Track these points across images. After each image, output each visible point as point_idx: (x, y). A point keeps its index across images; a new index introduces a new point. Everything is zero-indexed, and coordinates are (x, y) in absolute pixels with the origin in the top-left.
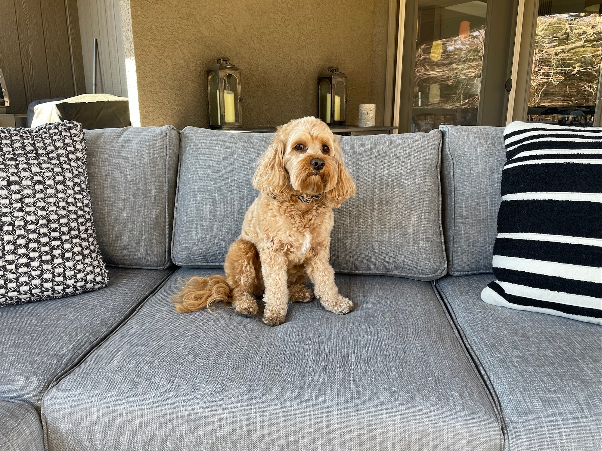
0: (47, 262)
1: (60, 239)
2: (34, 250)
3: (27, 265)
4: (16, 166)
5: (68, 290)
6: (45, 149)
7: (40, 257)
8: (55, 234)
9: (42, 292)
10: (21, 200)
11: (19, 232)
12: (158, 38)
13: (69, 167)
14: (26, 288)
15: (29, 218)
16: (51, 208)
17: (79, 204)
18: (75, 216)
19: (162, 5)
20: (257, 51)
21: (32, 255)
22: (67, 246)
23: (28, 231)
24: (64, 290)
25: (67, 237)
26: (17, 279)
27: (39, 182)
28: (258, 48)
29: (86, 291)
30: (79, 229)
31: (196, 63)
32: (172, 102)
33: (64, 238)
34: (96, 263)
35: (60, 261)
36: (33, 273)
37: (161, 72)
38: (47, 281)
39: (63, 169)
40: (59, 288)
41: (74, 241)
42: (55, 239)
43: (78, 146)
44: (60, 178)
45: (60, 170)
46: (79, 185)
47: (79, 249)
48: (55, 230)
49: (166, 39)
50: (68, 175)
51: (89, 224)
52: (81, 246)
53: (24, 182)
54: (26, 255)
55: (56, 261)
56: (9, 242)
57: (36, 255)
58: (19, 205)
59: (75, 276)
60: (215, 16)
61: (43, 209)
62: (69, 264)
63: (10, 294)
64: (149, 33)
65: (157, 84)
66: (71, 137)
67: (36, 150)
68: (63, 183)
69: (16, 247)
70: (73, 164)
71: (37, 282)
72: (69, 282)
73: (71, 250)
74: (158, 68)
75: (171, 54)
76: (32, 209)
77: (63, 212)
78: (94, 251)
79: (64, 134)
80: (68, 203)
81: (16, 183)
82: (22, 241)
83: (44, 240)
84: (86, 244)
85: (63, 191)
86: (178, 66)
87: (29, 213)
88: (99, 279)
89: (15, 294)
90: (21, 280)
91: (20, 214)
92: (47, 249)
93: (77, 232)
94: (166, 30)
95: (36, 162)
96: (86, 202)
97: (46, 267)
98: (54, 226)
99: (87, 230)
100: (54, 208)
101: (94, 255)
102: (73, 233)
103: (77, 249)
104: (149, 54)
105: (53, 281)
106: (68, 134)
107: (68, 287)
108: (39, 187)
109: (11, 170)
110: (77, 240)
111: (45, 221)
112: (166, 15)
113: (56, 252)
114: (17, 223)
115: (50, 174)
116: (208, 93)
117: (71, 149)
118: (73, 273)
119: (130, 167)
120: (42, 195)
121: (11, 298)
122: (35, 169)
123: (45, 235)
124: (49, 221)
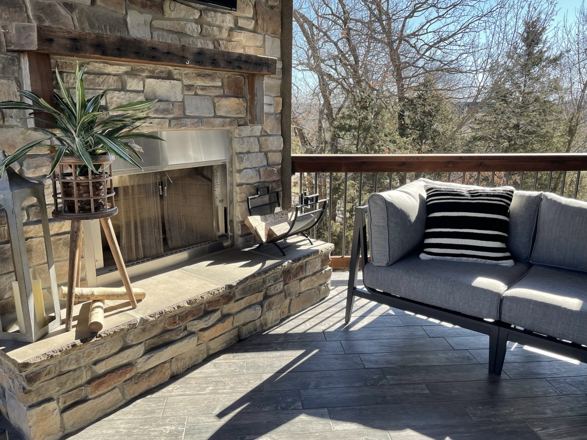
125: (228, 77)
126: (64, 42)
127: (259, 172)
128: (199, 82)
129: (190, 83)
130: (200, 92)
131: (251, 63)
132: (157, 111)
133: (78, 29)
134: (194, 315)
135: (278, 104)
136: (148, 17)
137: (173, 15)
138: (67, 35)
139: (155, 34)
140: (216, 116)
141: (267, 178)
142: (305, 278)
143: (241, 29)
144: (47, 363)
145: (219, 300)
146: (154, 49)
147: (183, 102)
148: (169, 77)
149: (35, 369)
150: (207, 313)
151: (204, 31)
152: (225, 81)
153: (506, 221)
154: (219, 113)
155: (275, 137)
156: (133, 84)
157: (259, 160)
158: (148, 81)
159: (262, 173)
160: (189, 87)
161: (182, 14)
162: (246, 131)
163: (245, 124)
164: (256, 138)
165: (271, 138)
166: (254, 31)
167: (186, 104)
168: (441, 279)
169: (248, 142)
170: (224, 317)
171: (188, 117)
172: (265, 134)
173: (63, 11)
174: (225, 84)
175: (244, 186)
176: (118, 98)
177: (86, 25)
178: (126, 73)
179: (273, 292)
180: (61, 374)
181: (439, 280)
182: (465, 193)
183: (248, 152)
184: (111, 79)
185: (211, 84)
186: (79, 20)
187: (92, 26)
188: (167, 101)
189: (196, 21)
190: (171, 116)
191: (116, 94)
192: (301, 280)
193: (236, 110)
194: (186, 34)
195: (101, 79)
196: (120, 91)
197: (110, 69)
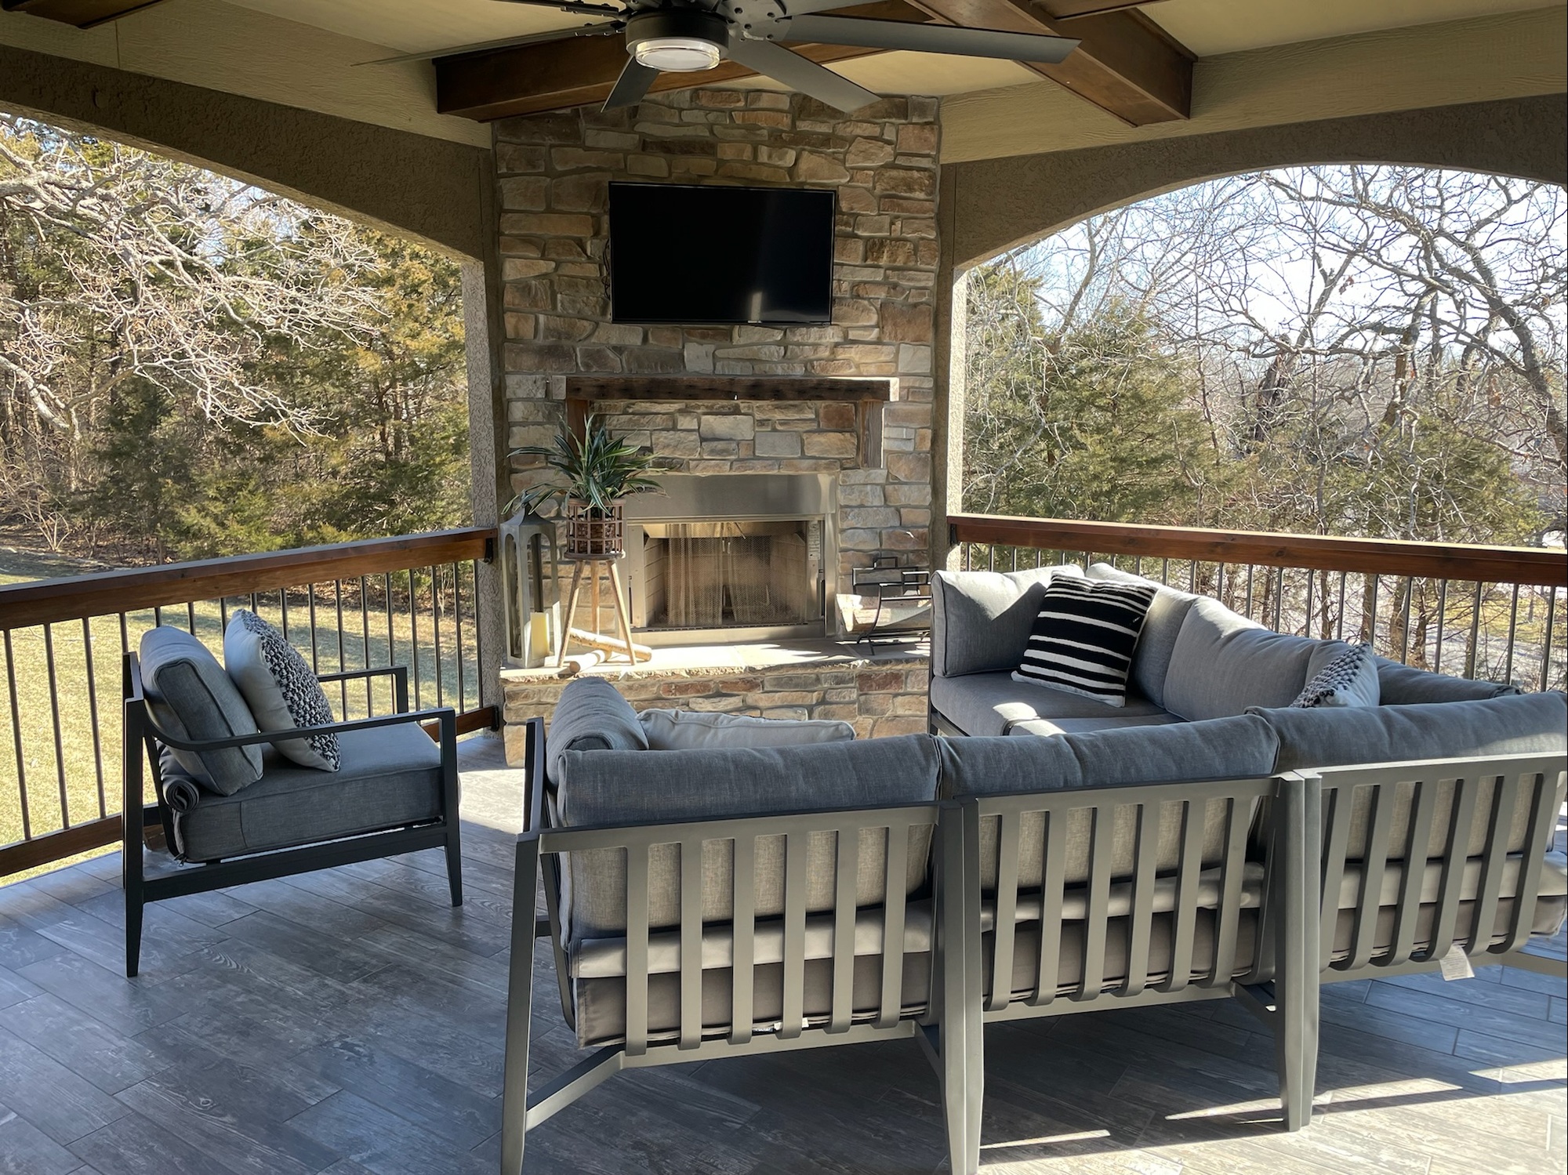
125: (826, 407)
126: (591, 389)
127: (880, 534)
128: (778, 416)
129: (765, 417)
130: (779, 428)
131: (839, 390)
132: (712, 452)
133: (626, 371)
134: (698, 691)
135: (923, 438)
136: (710, 348)
137: (742, 341)
138: (594, 383)
139: (719, 365)
140: (803, 456)
141: (893, 544)
142: (903, 695)
143: (854, 342)
144: (525, 687)
145: (737, 683)
146: (691, 387)
147: (753, 440)
148: (736, 411)
149: (515, 689)
150: (719, 695)
151: (789, 353)
152: (822, 411)
153: (1130, 636)
154: (808, 453)
155: (914, 487)
156: (685, 422)
157: (883, 518)
158: (704, 418)
159: (884, 537)
160: (762, 423)
161: (756, 338)
162: (859, 476)
163: (856, 467)
164: (878, 488)
165: (906, 488)
166: (879, 342)
167: (757, 442)
169: (861, 492)
170: (747, 708)
171: (760, 458)
172: (892, 480)
173: (611, 355)
174: (821, 415)
175: (851, 553)
176: (666, 438)
177: (634, 366)
178: (680, 411)
179: (834, 699)
180: (540, 703)
183: (862, 506)
184: (659, 419)
185: (797, 417)
186: (628, 362)
187: (640, 366)
188: (731, 439)
189: (778, 344)
190: (733, 457)
191: (664, 433)
192: (896, 695)
193: (838, 449)
194: (760, 361)
195: (647, 418)
196: (668, 430)
197: (657, 408)
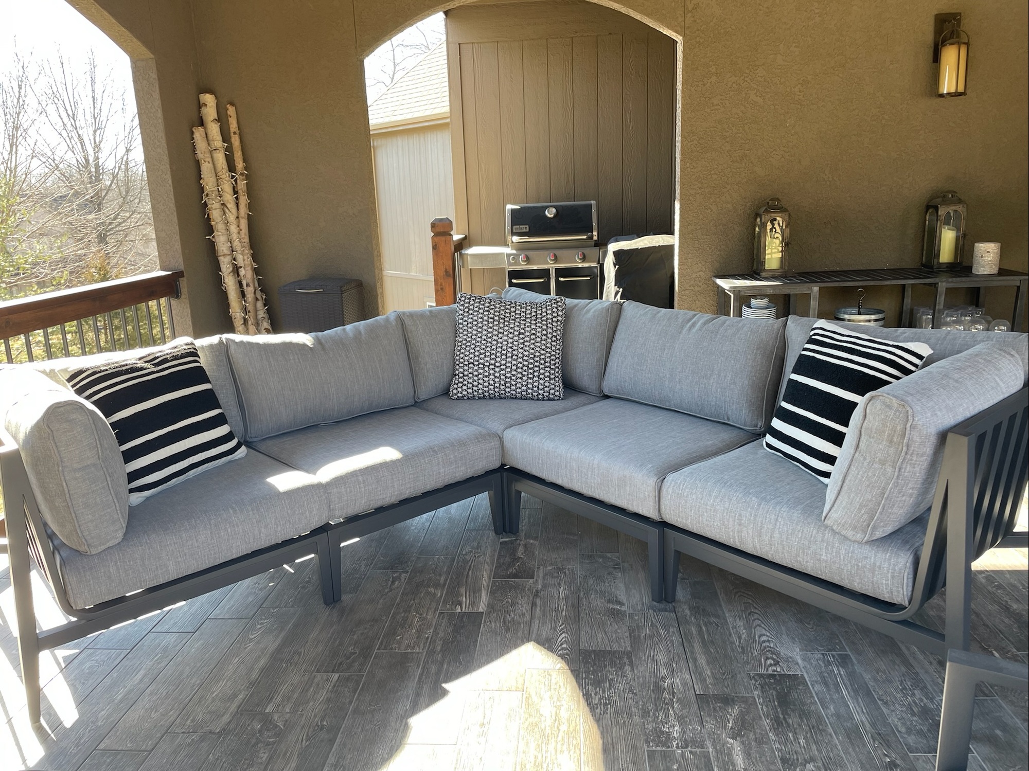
0: (530, 378)
1: (539, 366)
2: (525, 371)
3: (521, 378)
4: (525, 324)
5: (539, 396)
6: (541, 314)
7: (528, 375)
8: (537, 364)
9: (527, 394)
10: (523, 343)
11: (519, 360)
12: (706, 185)
13: (551, 326)
14: (520, 390)
15: (525, 353)
16: (537, 349)
17: (553, 348)
18: (549, 355)
19: (713, 153)
20: (828, 183)
21: (524, 373)
22: (542, 371)
23: (524, 360)
24: (537, 395)
25: (543, 366)
26: (516, 385)
27: (534, 334)
28: (831, 179)
29: (549, 399)
30: (550, 363)
31: (746, 206)
32: (713, 247)
33: (541, 366)
34: (557, 384)
35: (537, 379)
36: (524, 383)
37: (705, 219)
38: (529, 389)
39: (547, 327)
40: (535, 394)
41: (546, 369)
42: (536, 366)
43: (560, 313)
44: (544, 332)
45: (546, 327)
46: (556, 337)
47: (548, 374)
48: (537, 362)
49: (713, 185)
50: (550, 330)
51: (557, 360)
52: (550, 373)
53: (526, 334)
54: (521, 373)
55: (535, 379)
56: (514, 365)
57: (526, 373)
58: (522, 346)
59: (544, 389)
60: (774, 152)
61: (533, 349)
62: (541, 382)
63: (512, 392)
64: (697, 183)
65: (699, 231)
66: (557, 308)
67: (536, 315)
68: (546, 335)
69: (518, 368)
70: (554, 324)
71: (524, 388)
72: (540, 392)
73: (543, 374)
74: (701, 216)
75: (718, 200)
76: (528, 348)
77: (543, 352)
78: (558, 377)
79: (553, 305)
80: (546, 347)
81: (523, 334)
82: (520, 365)
83: (531, 366)
84: (553, 372)
85: (545, 340)
86: (725, 210)
87: (525, 351)
88: (557, 394)
89: (514, 392)
90: (518, 385)
91: (521, 351)
92: (531, 371)
93: (549, 364)
94: (714, 176)
95: (535, 322)
96: (558, 347)
97: (530, 381)
98: (537, 359)
99: (555, 364)
100: (538, 349)
101: (557, 379)
102: (546, 364)
103: (547, 374)
104: (694, 202)
105: (532, 389)
106: (556, 306)
107: (540, 394)
108: (533, 337)
109: (522, 327)
110: (548, 369)
111: (533, 356)
112: (716, 162)
113: (536, 374)
114: (519, 355)
115: (540, 330)
116: (754, 236)
117: (556, 315)
118: (543, 387)
119: (585, 328)
120: (534, 342)
121: (512, 394)
122: (533, 327)
123: (532, 363)
124: (535, 356)
168: (233, 508)
181: (231, 511)
182: (140, 364)
